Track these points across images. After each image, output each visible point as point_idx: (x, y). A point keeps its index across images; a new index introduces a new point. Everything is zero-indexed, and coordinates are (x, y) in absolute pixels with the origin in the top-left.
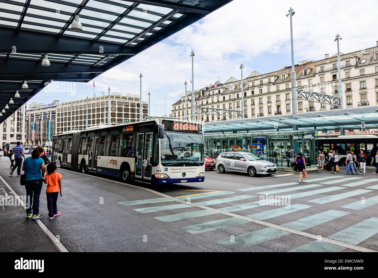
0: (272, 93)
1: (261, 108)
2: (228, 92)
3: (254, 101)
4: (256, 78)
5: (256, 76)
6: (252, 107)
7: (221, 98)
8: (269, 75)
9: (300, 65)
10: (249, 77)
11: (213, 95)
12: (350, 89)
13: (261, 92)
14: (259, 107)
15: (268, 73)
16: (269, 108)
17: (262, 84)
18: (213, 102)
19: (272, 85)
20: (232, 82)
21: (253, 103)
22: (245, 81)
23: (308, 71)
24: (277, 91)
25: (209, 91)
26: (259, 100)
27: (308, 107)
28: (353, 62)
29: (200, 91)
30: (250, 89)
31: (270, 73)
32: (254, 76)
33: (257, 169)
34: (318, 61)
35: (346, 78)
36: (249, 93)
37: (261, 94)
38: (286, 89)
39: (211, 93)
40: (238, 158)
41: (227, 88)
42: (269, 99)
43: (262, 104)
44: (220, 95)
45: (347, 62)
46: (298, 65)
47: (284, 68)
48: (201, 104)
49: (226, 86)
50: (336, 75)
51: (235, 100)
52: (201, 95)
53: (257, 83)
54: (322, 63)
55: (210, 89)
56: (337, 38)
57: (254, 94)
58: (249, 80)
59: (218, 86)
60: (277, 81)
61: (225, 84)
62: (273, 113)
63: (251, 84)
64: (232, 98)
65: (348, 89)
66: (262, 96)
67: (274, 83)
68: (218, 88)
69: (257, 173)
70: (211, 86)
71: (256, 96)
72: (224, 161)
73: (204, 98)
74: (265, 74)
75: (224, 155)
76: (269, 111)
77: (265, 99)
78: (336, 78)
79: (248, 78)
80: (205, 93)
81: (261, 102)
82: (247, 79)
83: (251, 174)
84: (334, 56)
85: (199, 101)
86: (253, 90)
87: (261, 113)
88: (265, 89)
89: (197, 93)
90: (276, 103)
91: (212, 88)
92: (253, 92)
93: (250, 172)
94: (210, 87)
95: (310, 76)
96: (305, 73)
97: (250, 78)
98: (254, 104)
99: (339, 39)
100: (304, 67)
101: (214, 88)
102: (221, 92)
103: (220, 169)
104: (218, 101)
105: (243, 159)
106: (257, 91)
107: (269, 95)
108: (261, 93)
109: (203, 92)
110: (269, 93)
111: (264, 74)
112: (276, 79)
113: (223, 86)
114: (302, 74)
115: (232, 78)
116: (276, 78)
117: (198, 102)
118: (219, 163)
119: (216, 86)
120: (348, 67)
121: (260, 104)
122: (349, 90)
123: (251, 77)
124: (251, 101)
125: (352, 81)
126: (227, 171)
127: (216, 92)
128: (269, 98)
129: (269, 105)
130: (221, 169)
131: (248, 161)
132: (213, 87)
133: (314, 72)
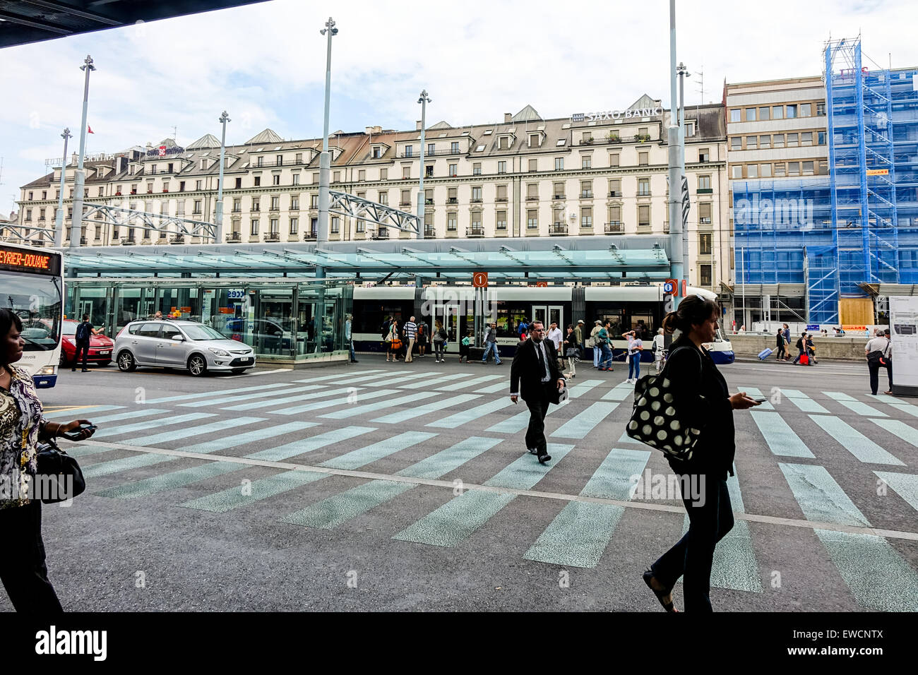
0: (303, 188)
1: (275, 220)
2: (194, 172)
3: (259, 201)
4: (269, 147)
5: (270, 143)
6: (254, 215)
7: (174, 185)
8: (299, 144)
9: (368, 135)
10: (253, 141)
11: (154, 173)
12: (455, 198)
13: (278, 183)
14: (270, 217)
15: (298, 141)
16: (293, 221)
17: (280, 164)
18: (150, 192)
19: (303, 169)
20: (208, 148)
21: (255, 207)
22: (242, 152)
23: (382, 151)
24: (313, 184)
25: (142, 163)
26: (270, 200)
27: (375, 228)
28: (464, 146)
29: (116, 158)
30: (250, 172)
31: (301, 141)
32: (264, 141)
33: (208, 358)
34: (402, 133)
35: (450, 177)
36: (248, 181)
37: (277, 187)
38: (334, 182)
39: (148, 168)
40: (169, 335)
41: (193, 162)
42: (294, 202)
43: (277, 210)
44: (172, 178)
45: (454, 144)
46: (364, 134)
47: (334, 136)
48: (116, 195)
49: (189, 156)
50: (432, 167)
51: (211, 193)
52: (118, 171)
53: (270, 159)
54: (409, 137)
55: (146, 157)
56: (422, 97)
57: (259, 185)
58: (251, 149)
59: (168, 152)
60: (315, 163)
61: (188, 150)
62: (301, 235)
63: (254, 160)
64: (203, 188)
65: (451, 199)
66: (279, 192)
67: (309, 165)
68: (168, 156)
69: (208, 368)
70: (150, 149)
71: (264, 190)
72: (135, 343)
73: (126, 178)
74: (291, 142)
75: (136, 328)
76: (293, 229)
77: (284, 200)
78: (431, 174)
79: (250, 145)
80: (129, 167)
81: (274, 206)
82: (246, 145)
83: (195, 371)
84: (432, 128)
85: (109, 186)
86: (257, 175)
87: (273, 231)
88: (286, 177)
89: (107, 162)
90: (309, 212)
91: (150, 156)
92: (257, 180)
93: (193, 366)
94: (146, 152)
95: (384, 160)
96: (375, 153)
97: (253, 144)
98: (258, 209)
99: (427, 101)
100: (374, 141)
101: (156, 157)
102: (177, 168)
103: (122, 361)
104: (166, 191)
105: (179, 337)
106: (267, 179)
107: (294, 192)
108: (276, 185)
109: (125, 162)
110: (295, 186)
111: (289, 140)
112: (313, 157)
113: (183, 156)
114: (368, 155)
115: (208, 138)
116: (314, 155)
117: (105, 186)
118: (122, 346)
119: (162, 152)
120: (454, 154)
121: (272, 209)
122: (453, 200)
123: (257, 144)
124: (251, 201)
125: (459, 183)
126: (140, 366)
127: (163, 166)
128: (294, 198)
129: (294, 214)
130: (126, 362)
131: (190, 342)
132: (155, 152)
133: (392, 155)
